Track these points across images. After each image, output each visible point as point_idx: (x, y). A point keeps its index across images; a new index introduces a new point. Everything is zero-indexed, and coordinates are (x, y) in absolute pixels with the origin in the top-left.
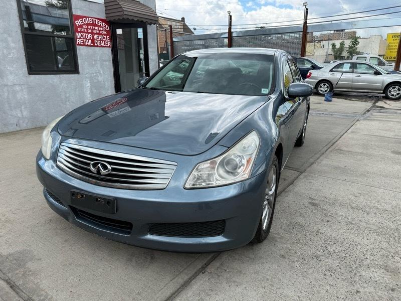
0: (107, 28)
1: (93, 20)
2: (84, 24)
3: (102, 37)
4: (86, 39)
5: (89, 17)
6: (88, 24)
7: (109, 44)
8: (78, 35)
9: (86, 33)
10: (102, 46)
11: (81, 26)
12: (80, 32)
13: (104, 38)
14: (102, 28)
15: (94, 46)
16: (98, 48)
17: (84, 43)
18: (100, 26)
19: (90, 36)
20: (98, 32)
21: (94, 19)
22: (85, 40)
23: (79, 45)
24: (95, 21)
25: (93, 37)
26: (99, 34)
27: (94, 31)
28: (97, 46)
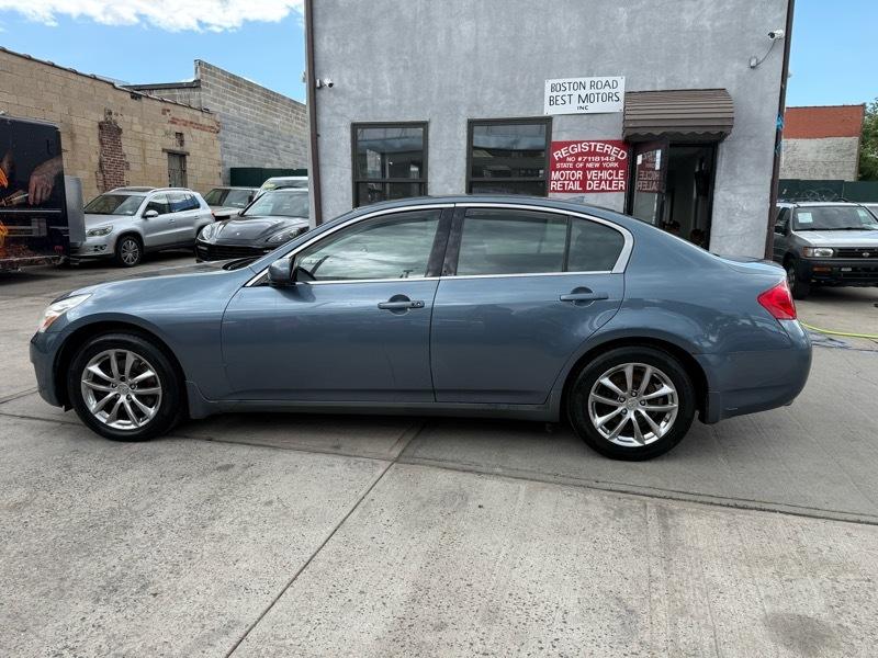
0: (623, 155)
1: (590, 146)
2: (571, 155)
3: (605, 174)
4: (570, 180)
5: (581, 142)
6: (577, 155)
7: (622, 185)
8: (555, 175)
9: (571, 170)
10: (603, 191)
11: (563, 160)
12: (560, 169)
13: (611, 175)
14: (610, 156)
15: (585, 191)
16: (594, 195)
17: (564, 187)
18: (606, 154)
19: (579, 174)
20: (597, 165)
21: (593, 144)
22: (566, 182)
23: (554, 191)
24: (595, 146)
25: (585, 176)
26: (601, 168)
27: (590, 165)
28: (592, 191)
